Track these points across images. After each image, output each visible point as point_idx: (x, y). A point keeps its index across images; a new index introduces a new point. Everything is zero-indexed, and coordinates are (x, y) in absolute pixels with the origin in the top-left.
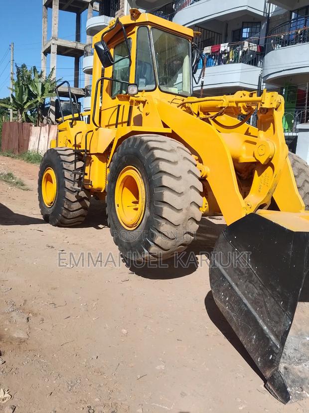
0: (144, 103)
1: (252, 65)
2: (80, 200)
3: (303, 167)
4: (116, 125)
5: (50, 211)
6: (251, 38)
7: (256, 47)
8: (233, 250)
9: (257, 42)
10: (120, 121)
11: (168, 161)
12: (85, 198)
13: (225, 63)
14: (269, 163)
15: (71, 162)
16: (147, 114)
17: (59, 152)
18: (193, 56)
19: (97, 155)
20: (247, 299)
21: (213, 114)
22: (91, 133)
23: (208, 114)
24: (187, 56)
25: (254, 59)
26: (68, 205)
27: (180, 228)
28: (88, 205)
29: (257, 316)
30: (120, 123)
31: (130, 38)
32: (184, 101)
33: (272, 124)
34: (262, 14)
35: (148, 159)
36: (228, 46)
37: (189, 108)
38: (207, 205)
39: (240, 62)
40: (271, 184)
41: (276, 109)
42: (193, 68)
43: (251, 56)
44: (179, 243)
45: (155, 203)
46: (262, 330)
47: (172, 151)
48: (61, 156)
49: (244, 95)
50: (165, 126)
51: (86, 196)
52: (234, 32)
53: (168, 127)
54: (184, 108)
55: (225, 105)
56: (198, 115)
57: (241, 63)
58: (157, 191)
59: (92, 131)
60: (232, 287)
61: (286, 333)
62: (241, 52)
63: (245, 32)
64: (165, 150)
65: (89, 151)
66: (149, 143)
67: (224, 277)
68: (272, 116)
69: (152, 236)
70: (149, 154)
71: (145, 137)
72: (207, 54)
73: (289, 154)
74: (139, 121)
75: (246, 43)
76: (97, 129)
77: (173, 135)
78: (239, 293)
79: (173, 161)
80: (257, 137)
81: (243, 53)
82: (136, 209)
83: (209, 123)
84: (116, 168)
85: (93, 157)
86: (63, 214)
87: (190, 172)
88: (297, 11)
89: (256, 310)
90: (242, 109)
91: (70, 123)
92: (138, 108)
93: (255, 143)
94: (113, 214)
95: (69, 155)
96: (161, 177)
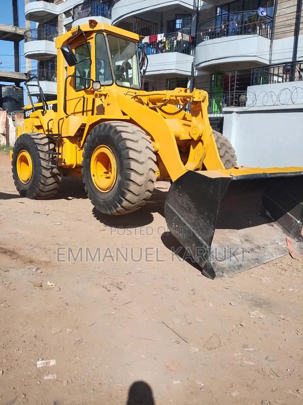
0: (105, 96)
1: (186, 53)
2: (54, 175)
3: (225, 142)
4: (83, 112)
5: (27, 187)
6: (184, 28)
7: (188, 38)
8: (179, 196)
9: (189, 33)
10: (85, 110)
11: (132, 140)
12: (57, 174)
13: (162, 52)
14: (200, 140)
15: (44, 145)
16: (108, 105)
17: (32, 136)
18: (139, 56)
19: (69, 138)
20: (189, 223)
21: (159, 104)
22: (63, 120)
23: (155, 104)
24: (135, 56)
25: (187, 48)
26: (44, 180)
27: (143, 187)
28: (60, 180)
29: (195, 232)
30: (85, 111)
31: (89, 42)
32: (137, 94)
33: (200, 112)
34: (192, 8)
35: (118, 139)
36: (164, 36)
37: (141, 100)
38: (159, 172)
39: (175, 51)
40: (201, 155)
41: (203, 102)
42: (140, 64)
43: (185, 45)
44: (142, 199)
45: (124, 170)
46: (198, 239)
47: (134, 133)
48: (35, 140)
49: (181, 91)
50: (124, 114)
51: (58, 172)
52: (168, 22)
53: (126, 115)
54: (136, 99)
55: (168, 98)
56: (148, 104)
57: (176, 53)
58: (125, 162)
59: (63, 118)
60: (179, 218)
61: (212, 238)
62: (175, 41)
63: (179, 23)
64: (129, 133)
65: (61, 135)
66: (117, 128)
67: (175, 213)
68: (200, 106)
69: (123, 195)
70: (118, 136)
71: (113, 124)
72: (145, 43)
73: (213, 132)
74: (101, 110)
75: (180, 34)
76: (67, 117)
77: (131, 121)
78: (184, 221)
79: (135, 140)
80: (191, 121)
81: (177, 42)
82: (108, 178)
83: (156, 111)
84: (91, 147)
85: (65, 139)
86: (40, 188)
87: (147, 147)
88: (222, 7)
89: (194, 229)
90: (180, 101)
91: (41, 112)
92: (101, 100)
93: (190, 126)
94: (90, 182)
95: (41, 139)
96: (128, 152)
